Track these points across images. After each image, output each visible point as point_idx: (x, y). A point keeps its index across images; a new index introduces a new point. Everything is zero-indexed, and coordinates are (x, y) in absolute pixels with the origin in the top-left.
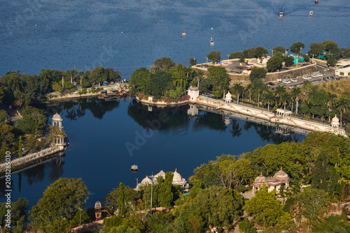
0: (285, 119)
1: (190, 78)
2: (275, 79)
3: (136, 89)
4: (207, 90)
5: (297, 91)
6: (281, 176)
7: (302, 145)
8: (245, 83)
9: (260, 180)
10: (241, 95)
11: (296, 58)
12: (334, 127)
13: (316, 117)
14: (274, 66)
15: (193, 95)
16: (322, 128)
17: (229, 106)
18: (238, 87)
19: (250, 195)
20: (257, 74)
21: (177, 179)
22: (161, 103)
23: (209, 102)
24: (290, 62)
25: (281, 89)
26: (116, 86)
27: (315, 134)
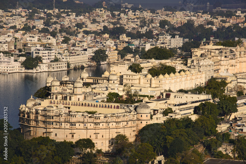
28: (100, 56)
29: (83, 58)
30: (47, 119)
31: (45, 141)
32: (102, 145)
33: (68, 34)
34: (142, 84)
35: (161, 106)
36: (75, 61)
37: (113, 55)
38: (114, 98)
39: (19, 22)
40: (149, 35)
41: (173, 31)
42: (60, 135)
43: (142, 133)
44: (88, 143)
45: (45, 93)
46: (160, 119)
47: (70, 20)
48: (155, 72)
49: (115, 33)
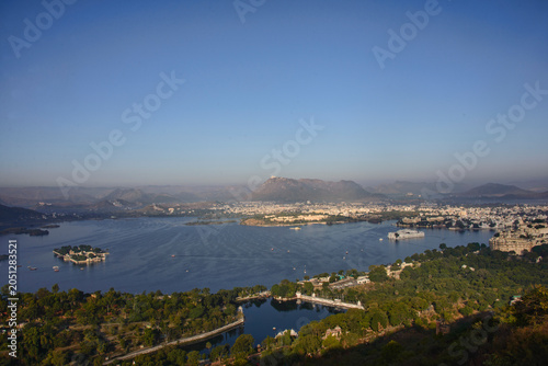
0: (338, 303)
1: (297, 288)
2: (334, 286)
3: (274, 294)
4: (304, 292)
5: (342, 291)
6: (338, 328)
7: (345, 314)
8: (320, 289)
9: (329, 330)
10: (319, 294)
11: (341, 277)
12: (359, 306)
13: (351, 302)
14: (332, 280)
15: (299, 295)
16: (354, 306)
17: (314, 298)
18: (317, 290)
19: (325, 338)
20: (325, 284)
21: (293, 332)
22: (285, 299)
23: (306, 297)
24: (339, 279)
25: (336, 290)
26: (265, 293)
27: (351, 309)
28: (516, 222)
29: (510, 223)
30: (499, 244)
31: (498, 251)
32: (518, 252)
33: (505, 215)
34: (533, 232)
35: (540, 239)
36: (507, 224)
37: (521, 222)
38: (522, 236)
39: (488, 212)
40: (534, 215)
41: (543, 213)
42: (503, 249)
43: (534, 249)
44: (513, 252)
45: (497, 235)
46: (539, 244)
47: (505, 210)
48: (537, 228)
49: (522, 214)
